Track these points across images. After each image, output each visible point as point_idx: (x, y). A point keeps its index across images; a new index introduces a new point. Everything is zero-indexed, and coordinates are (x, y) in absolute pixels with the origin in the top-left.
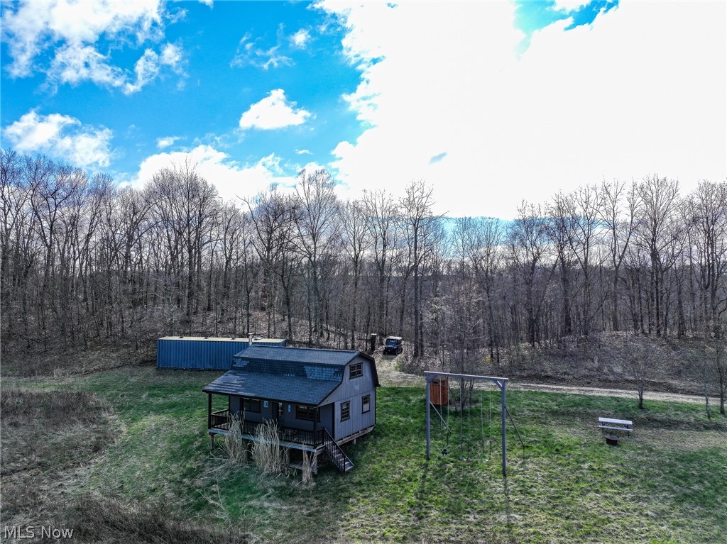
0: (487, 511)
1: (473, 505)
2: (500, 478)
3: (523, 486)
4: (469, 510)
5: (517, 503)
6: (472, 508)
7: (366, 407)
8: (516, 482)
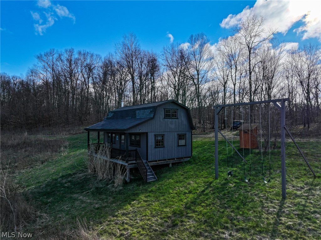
0: (248, 229)
1: (235, 222)
2: (278, 200)
3: (303, 210)
4: (229, 225)
5: (289, 227)
6: (234, 224)
7: (182, 142)
8: (295, 205)
